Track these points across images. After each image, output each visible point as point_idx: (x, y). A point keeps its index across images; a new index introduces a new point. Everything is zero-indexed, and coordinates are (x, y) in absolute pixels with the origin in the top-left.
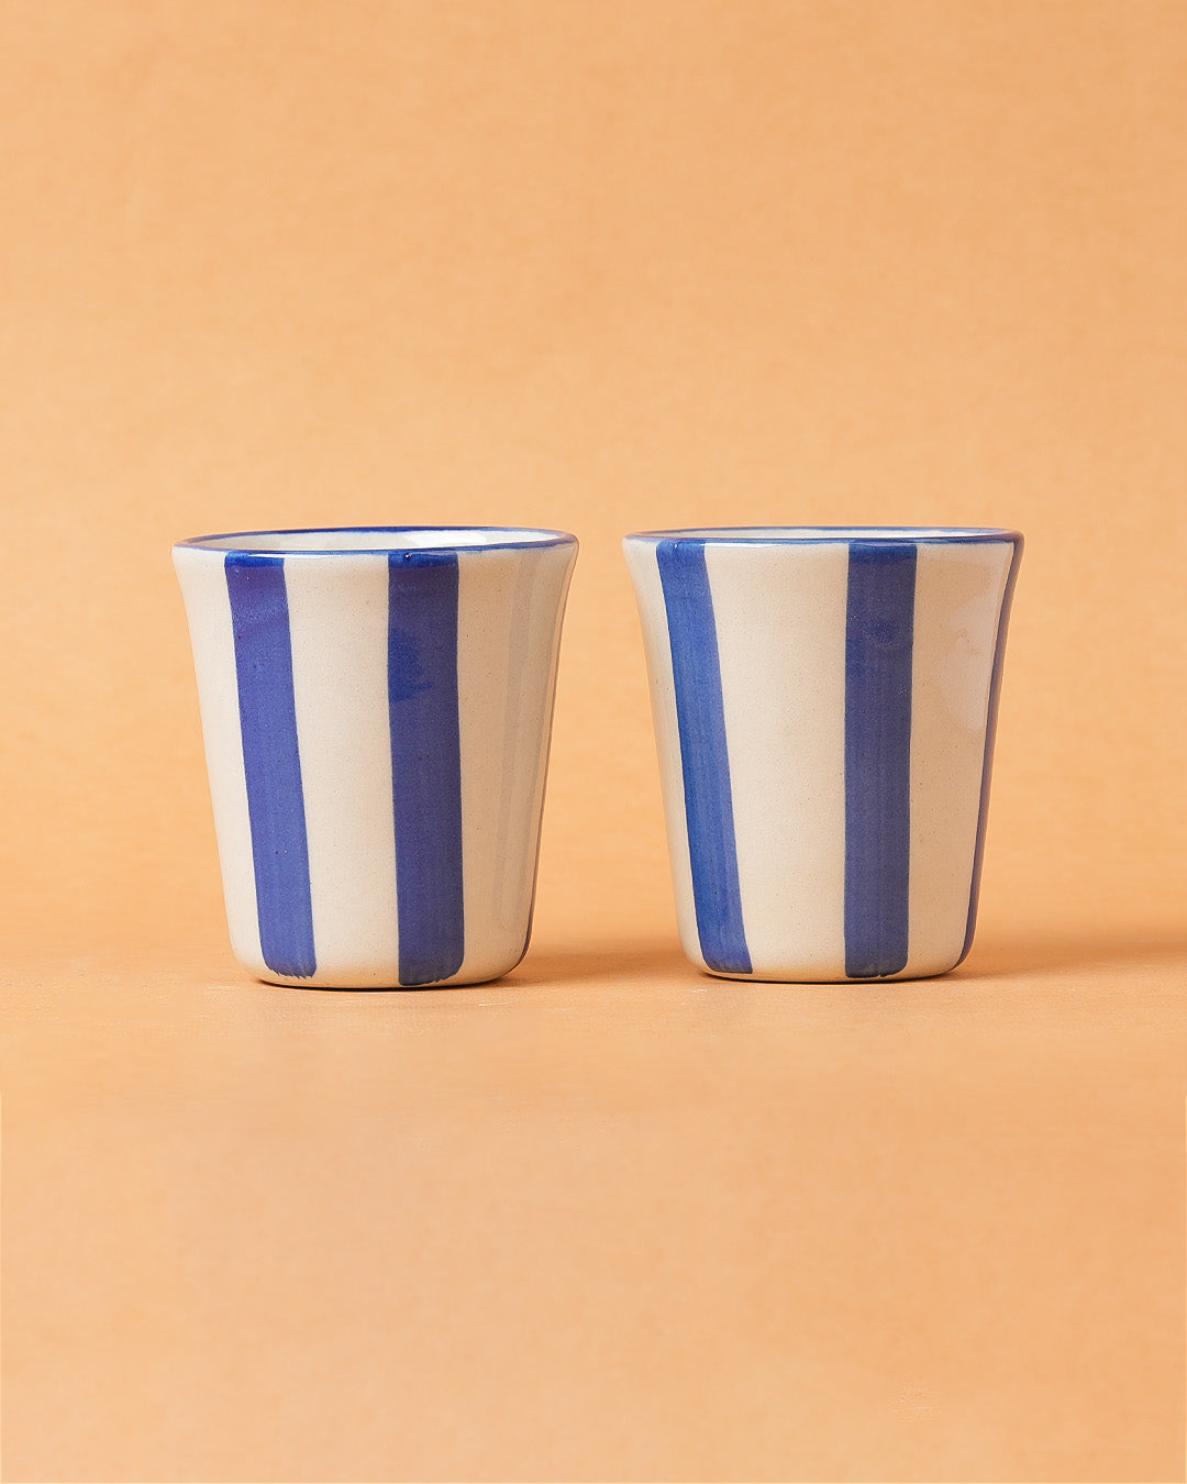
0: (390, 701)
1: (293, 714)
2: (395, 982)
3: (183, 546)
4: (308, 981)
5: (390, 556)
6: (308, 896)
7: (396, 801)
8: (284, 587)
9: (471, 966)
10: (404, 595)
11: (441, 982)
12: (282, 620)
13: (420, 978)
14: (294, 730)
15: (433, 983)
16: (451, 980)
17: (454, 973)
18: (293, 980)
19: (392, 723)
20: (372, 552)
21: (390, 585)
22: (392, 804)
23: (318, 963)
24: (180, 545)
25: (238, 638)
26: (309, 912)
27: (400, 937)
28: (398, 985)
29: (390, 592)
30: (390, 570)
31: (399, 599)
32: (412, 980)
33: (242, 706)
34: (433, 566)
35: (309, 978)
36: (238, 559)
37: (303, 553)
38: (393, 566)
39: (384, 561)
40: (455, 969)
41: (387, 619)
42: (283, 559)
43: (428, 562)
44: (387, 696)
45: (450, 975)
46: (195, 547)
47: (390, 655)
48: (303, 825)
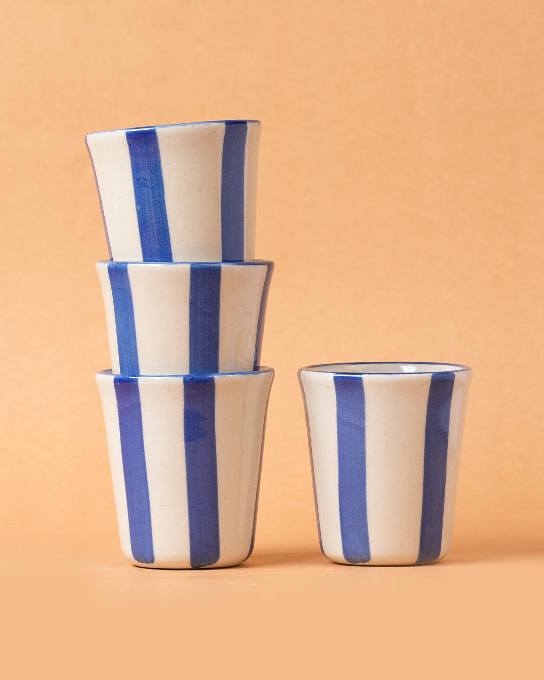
0: (185, 441)
2: (189, 566)
3: (101, 373)
4: (151, 565)
5: (184, 377)
6: (151, 528)
7: (189, 486)
8: (138, 391)
9: (223, 559)
11: (210, 566)
12: (138, 405)
13: (200, 565)
14: (144, 454)
15: (207, 567)
16: (215, 565)
17: (216, 562)
18: (145, 565)
19: (186, 452)
20: (176, 376)
21: (184, 391)
22: (186, 487)
23: (155, 557)
24: (98, 373)
25: (120, 414)
26: (151, 535)
27: (191, 546)
28: (190, 567)
29: (185, 393)
30: (184, 384)
31: (188, 397)
32: (196, 565)
33: (122, 444)
34: (204, 382)
35: (151, 564)
36: (119, 379)
37: (147, 376)
38: (185, 382)
39: (181, 380)
40: (216, 561)
41: (183, 405)
42: (138, 379)
43: (201, 381)
44: (184, 439)
45: (214, 563)
46: (105, 374)
47: (184, 422)
48: (148, 496)
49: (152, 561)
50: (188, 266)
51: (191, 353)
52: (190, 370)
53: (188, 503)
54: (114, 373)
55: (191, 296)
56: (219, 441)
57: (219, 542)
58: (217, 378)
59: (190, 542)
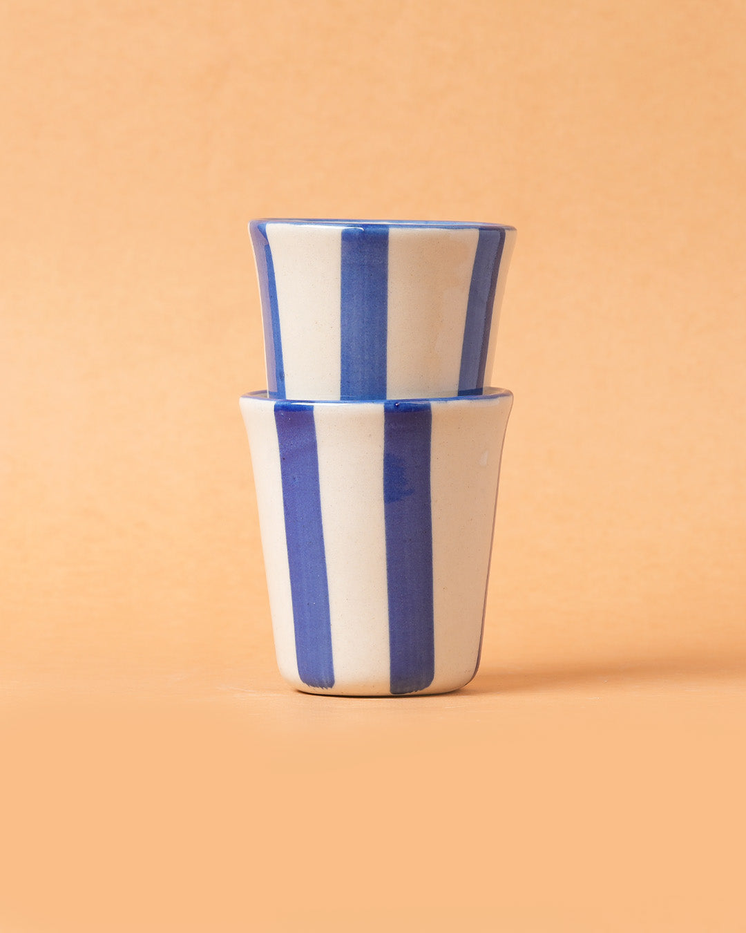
0: (385, 502)
1: (320, 511)
2: (387, 691)
3: (247, 397)
4: (329, 691)
5: (385, 405)
6: (330, 633)
7: (389, 570)
8: (313, 425)
9: (438, 682)
10: (394, 431)
11: (419, 692)
12: (313, 447)
14: (320, 521)
15: (414, 693)
16: (426, 690)
17: (428, 686)
18: (319, 690)
19: (386, 517)
21: (385, 424)
22: (386, 571)
23: (336, 678)
24: (245, 396)
25: (284, 459)
26: (330, 644)
28: (390, 693)
29: (385, 428)
30: (385, 414)
31: (391, 433)
32: (398, 690)
33: (285, 505)
34: (415, 411)
35: (329, 688)
36: (282, 406)
37: (327, 402)
38: (387, 411)
39: (381, 407)
40: (428, 683)
41: (383, 447)
42: (313, 406)
43: (411, 409)
44: (383, 499)
45: (424, 688)
46: (254, 398)
47: (384, 471)
48: (326, 585)
49: (331, 684)
53: (389, 595)
56: (436, 501)
57: (433, 656)
58: (435, 405)
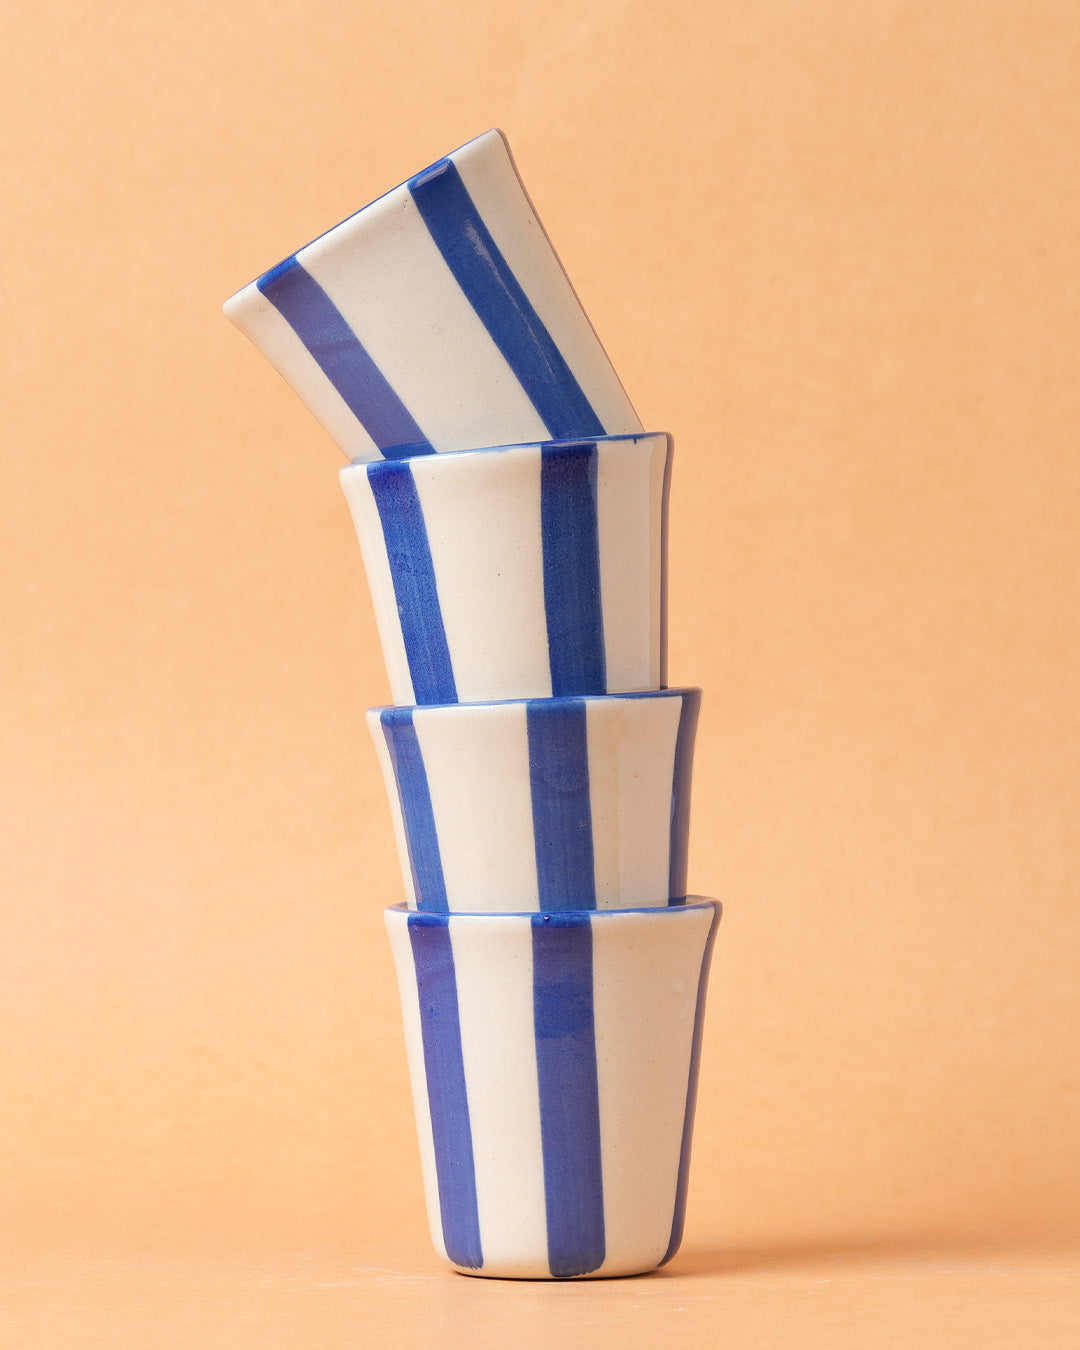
0: (536, 1038)
1: (460, 1049)
2: (547, 1273)
4: (477, 1272)
5: (533, 917)
6: (475, 1201)
7: (544, 1123)
8: (450, 943)
9: (611, 1263)
10: (545, 950)
11: (588, 1275)
12: (450, 970)
13: (570, 1271)
14: (462, 1061)
15: (581, 1276)
16: (596, 1273)
17: (599, 1267)
18: (468, 1270)
19: (538, 1057)
20: (517, 914)
21: (533, 942)
22: (540, 1125)
23: (485, 1258)
24: (389, 909)
25: (420, 985)
26: (476, 1215)
27: (550, 1236)
28: (550, 1276)
29: (534, 947)
30: (533, 930)
31: (540, 953)
32: (561, 1272)
33: (424, 1042)
34: (570, 926)
35: (478, 1269)
36: (416, 919)
38: (535, 925)
39: (527, 921)
40: (598, 1265)
41: (532, 969)
42: (447, 919)
43: (565, 924)
44: (534, 1035)
45: (594, 1269)
47: (534, 1001)
49: (480, 1263)
50: (522, 708)
51: (540, 871)
52: (541, 903)
53: (544, 1154)
54: (410, 908)
55: (531, 763)
56: (602, 1040)
57: (603, 1230)
58: (595, 919)
59: (548, 1227)
